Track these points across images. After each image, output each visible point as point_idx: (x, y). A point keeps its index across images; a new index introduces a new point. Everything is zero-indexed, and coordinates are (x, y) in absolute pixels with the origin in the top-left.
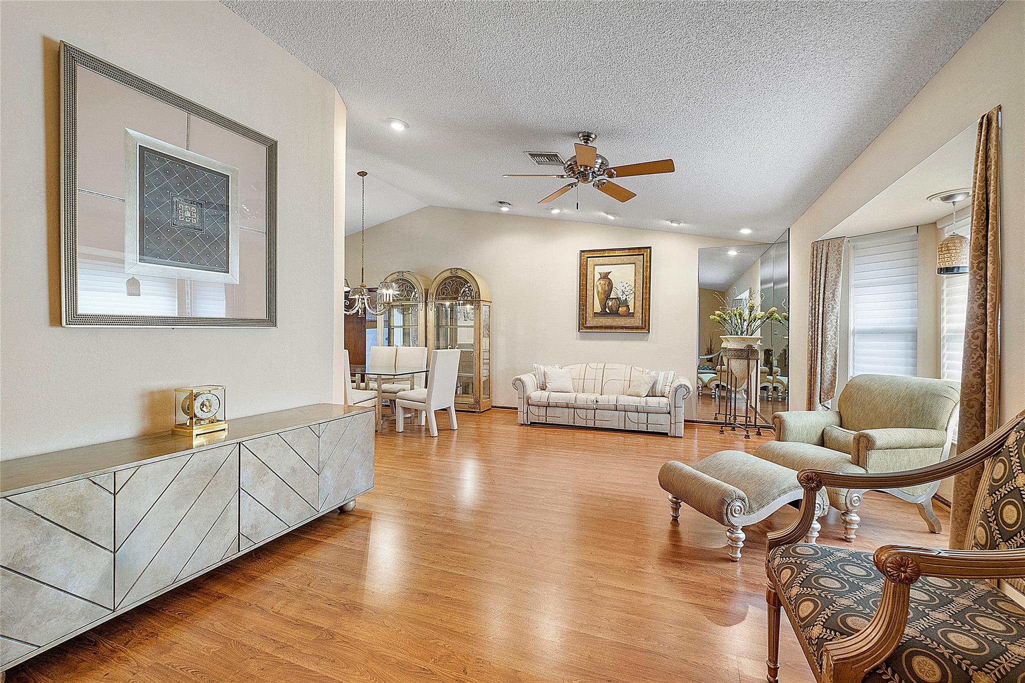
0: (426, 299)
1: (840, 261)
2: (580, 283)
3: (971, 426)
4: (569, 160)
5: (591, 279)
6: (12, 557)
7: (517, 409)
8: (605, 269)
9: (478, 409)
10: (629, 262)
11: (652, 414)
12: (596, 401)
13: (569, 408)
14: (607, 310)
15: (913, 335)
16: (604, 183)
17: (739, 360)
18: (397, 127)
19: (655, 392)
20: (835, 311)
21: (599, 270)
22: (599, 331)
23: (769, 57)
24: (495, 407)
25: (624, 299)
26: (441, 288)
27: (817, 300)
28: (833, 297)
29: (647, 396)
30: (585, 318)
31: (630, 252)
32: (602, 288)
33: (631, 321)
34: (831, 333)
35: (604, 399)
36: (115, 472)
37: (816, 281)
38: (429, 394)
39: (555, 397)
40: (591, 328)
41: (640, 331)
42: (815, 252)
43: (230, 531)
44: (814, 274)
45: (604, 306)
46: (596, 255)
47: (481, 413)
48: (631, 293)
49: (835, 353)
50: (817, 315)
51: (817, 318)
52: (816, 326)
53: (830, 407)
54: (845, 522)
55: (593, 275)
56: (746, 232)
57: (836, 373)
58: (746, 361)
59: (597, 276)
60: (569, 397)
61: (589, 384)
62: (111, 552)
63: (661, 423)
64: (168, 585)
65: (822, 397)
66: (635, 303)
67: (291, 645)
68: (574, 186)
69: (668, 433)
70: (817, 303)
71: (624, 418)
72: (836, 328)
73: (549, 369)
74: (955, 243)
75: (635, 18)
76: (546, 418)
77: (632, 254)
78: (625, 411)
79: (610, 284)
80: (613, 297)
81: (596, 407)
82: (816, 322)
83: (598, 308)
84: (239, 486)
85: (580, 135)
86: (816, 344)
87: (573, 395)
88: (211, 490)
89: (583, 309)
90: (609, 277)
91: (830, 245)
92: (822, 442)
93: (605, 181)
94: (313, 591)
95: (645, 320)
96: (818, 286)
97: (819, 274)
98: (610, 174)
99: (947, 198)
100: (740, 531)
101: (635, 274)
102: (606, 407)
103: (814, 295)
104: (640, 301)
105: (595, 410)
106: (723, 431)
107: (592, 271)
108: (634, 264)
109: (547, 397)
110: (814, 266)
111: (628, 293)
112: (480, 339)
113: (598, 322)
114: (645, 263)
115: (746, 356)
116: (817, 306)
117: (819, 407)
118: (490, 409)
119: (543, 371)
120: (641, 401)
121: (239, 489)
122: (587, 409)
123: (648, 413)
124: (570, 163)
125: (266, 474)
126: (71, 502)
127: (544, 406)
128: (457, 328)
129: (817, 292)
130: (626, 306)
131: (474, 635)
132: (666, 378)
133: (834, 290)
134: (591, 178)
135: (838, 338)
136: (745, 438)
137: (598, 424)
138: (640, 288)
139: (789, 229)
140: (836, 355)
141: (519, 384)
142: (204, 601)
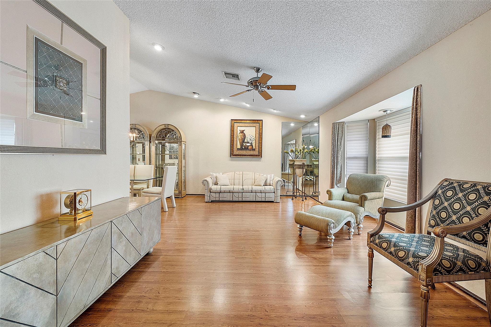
0: (150, 139)
1: (343, 131)
2: (231, 134)
3: (412, 189)
4: (250, 80)
5: (236, 133)
6: (4, 310)
7: (204, 195)
8: (242, 129)
9: (181, 196)
10: (253, 126)
11: (267, 193)
12: (243, 189)
13: (230, 193)
14: (243, 147)
15: (367, 159)
16: (263, 91)
17: (299, 169)
18: (158, 48)
19: (267, 184)
20: (341, 150)
21: (239, 129)
22: (240, 157)
23: (347, 53)
24: (188, 195)
25: (251, 142)
26: (159, 134)
27: (335, 145)
28: (341, 144)
29: (263, 186)
30: (233, 151)
31: (253, 122)
32: (241, 137)
33: (254, 152)
34: (340, 158)
35: (246, 187)
36: (57, 246)
37: (334, 138)
38: (163, 190)
39: (224, 188)
40: (236, 155)
41: (258, 157)
42: (334, 127)
43: (108, 273)
44: (334, 135)
45: (242, 145)
46: (238, 122)
47: (182, 198)
48: (254, 140)
49: (341, 166)
50: (335, 151)
51: (335, 152)
52: (334, 156)
53: (339, 186)
54: (358, 228)
55: (237, 131)
56: (303, 116)
57: (341, 174)
58: (302, 169)
59: (239, 132)
60: (230, 188)
61: (237, 181)
62: (55, 295)
63: (271, 197)
64: (82, 310)
65: (337, 182)
66: (255, 144)
67: (175, 322)
68: (249, 91)
69: (274, 201)
70: (335, 147)
71: (255, 196)
72: (341, 156)
73: (218, 175)
74: (387, 127)
75: (308, 27)
76: (219, 198)
77: (255, 122)
78: (256, 193)
79: (245, 135)
80: (246, 141)
81: (243, 192)
82: (334, 154)
83: (239, 147)
84: (111, 246)
85: (255, 68)
86: (334, 162)
87: (232, 187)
88: (100, 250)
89: (232, 147)
90: (244, 132)
91: (339, 125)
92: (343, 199)
93: (263, 90)
94: (164, 295)
95: (260, 152)
96: (335, 140)
97: (335, 135)
98: (268, 88)
99: (385, 111)
100: (333, 236)
101: (256, 132)
102: (247, 191)
103: (333, 143)
104: (258, 144)
105: (242, 193)
106: (293, 199)
107: (236, 129)
108: (255, 127)
109: (220, 188)
110: (334, 132)
111: (252, 140)
112: (182, 160)
113: (239, 153)
114: (260, 127)
115: (302, 167)
116: (335, 148)
117: (335, 186)
118: (185, 196)
119: (215, 176)
120: (262, 188)
121: (111, 248)
122: (238, 193)
123: (265, 193)
124: (251, 81)
125: (122, 238)
126: (35, 268)
127: (218, 193)
128: (165, 155)
129: (335, 142)
130: (251, 146)
131: (258, 296)
132: (271, 177)
133: (341, 142)
134: (260, 89)
135: (342, 160)
136: (302, 201)
137: (244, 199)
138: (258, 138)
139: (319, 117)
140: (341, 167)
141: (205, 183)
142: (101, 315)
